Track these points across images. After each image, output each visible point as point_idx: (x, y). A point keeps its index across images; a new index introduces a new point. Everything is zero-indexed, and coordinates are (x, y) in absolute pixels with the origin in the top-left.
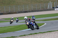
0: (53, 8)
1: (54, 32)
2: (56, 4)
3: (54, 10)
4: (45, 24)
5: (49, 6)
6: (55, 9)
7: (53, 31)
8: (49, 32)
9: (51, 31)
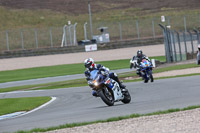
0: (80, 43)
1: (85, 127)
2: (88, 29)
3: (83, 50)
4: (54, 99)
5: (67, 36)
6: (86, 46)
7: (79, 125)
8: (68, 126)
9: (75, 125)
